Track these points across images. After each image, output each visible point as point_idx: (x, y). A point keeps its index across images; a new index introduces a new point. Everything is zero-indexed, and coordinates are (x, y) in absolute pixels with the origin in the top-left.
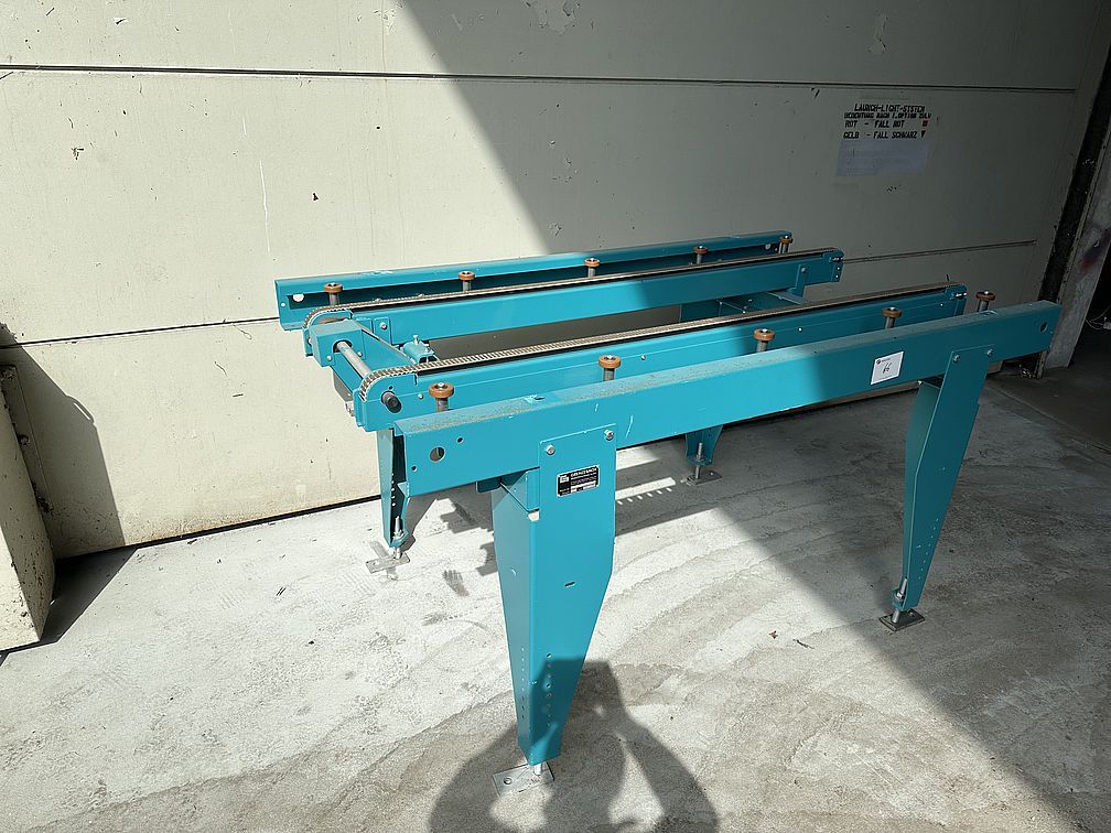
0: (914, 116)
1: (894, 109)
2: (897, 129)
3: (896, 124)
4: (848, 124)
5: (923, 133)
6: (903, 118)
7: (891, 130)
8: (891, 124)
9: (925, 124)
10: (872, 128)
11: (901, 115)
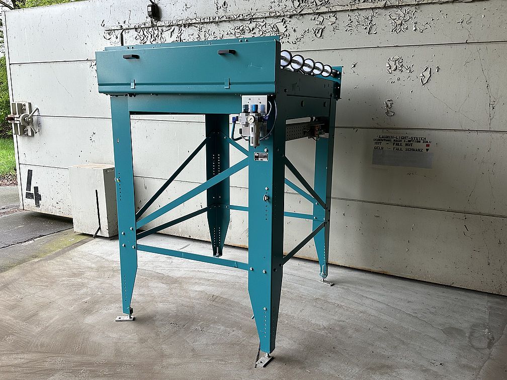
0: (420, 142)
1: (404, 138)
2: (408, 147)
3: (406, 145)
4: (376, 143)
5: (427, 150)
6: (412, 142)
7: (404, 148)
8: (404, 144)
9: (428, 146)
10: (391, 146)
11: (410, 141)
